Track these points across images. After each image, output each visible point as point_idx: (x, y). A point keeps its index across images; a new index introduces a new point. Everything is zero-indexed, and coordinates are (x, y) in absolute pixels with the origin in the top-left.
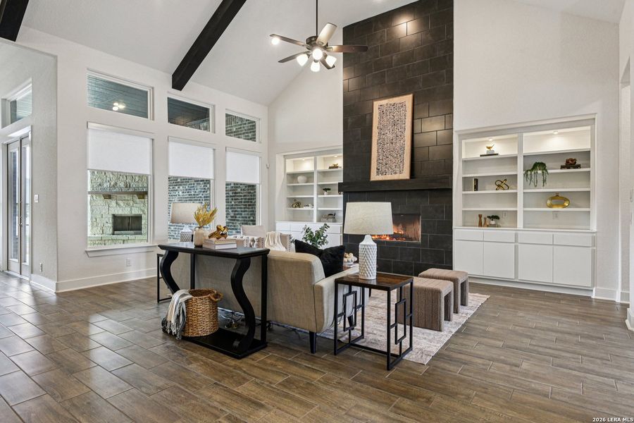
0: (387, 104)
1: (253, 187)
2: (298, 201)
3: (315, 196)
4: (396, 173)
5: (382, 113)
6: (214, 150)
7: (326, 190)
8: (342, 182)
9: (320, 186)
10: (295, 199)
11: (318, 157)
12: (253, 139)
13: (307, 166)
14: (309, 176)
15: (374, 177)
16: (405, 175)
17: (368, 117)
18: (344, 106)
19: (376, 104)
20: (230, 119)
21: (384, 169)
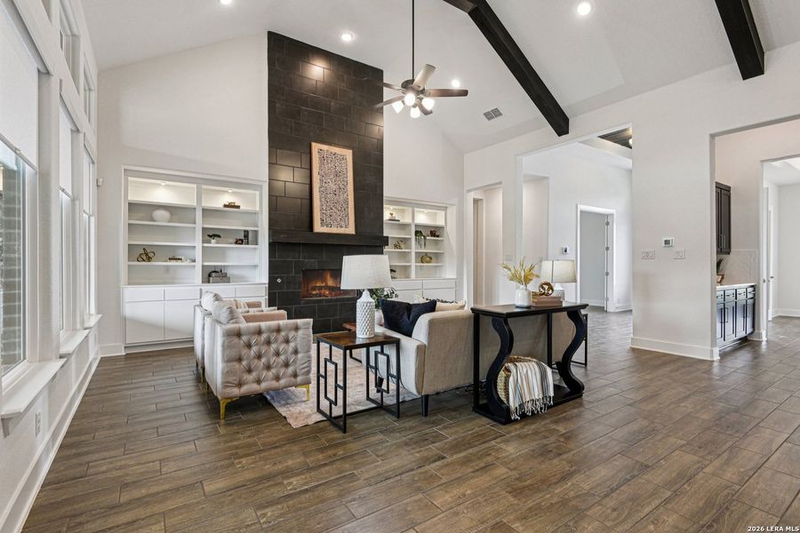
0: (327, 151)
2: (147, 250)
3: (198, 244)
5: (322, 158)
7: (213, 236)
10: (143, 248)
11: (203, 187)
15: (318, 228)
21: (328, 220)
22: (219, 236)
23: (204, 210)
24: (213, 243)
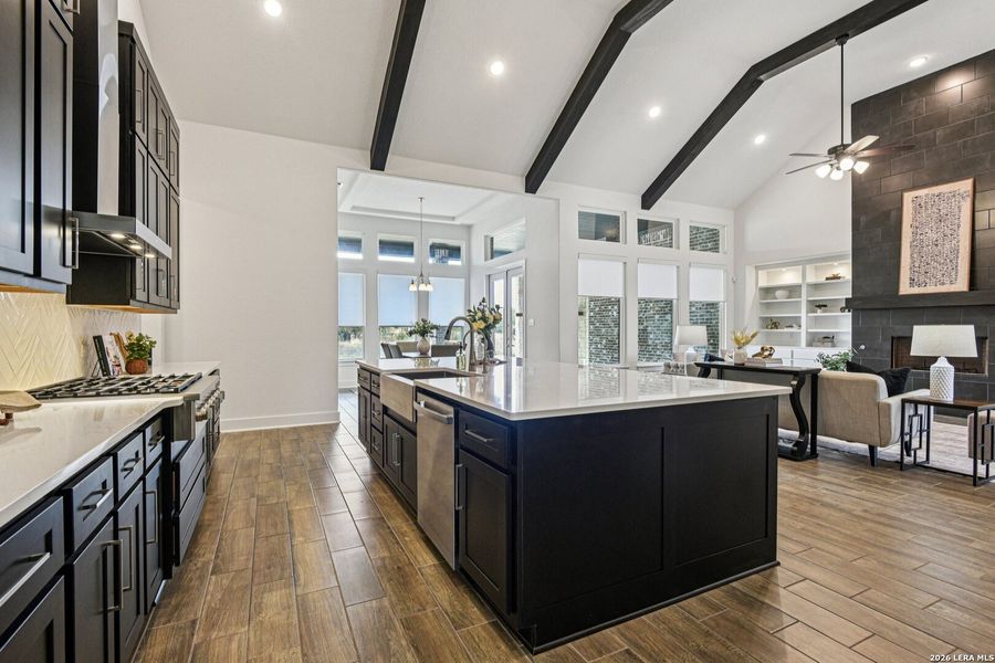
0: (927, 195)
1: (713, 305)
2: (774, 321)
3: (803, 315)
4: (943, 284)
5: (918, 207)
6: (678, 267)
7: (819, 306)
8: (850, 296)
9: (810, 302)
10: (771, 319)
11: (808, 266)
12: (715, 249)
13: (789, 277)
14: (793, 290)
15: (905, 288)
16: (961, 285)
17: (893, 213)
18: (853, 203)
19: (908, 197)
20: (695, 231)
21: (922, 279)
22: (825, 306)
23: (809, 285)
24: (819, 313)
